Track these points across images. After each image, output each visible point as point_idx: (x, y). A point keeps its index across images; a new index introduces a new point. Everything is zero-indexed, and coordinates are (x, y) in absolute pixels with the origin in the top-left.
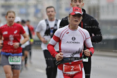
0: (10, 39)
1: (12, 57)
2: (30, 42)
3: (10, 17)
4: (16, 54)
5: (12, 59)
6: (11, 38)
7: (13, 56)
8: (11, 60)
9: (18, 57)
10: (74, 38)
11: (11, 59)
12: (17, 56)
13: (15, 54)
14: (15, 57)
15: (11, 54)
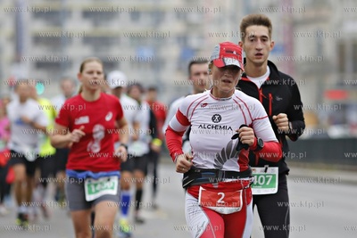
0: (95, 136)
1: (93, 182)
2: (150, 145)
3: (91, 73)
4: (105, 173)
5: (96, 185)
6: (96, 133)
7: (96, 179)
8: (93, 190)
9: (109, 180)
10: (217, 117)
11: (93, 187)
12: (106, 178)
13: (100, 173)
14: (101, 180)
15: (90, 173)
